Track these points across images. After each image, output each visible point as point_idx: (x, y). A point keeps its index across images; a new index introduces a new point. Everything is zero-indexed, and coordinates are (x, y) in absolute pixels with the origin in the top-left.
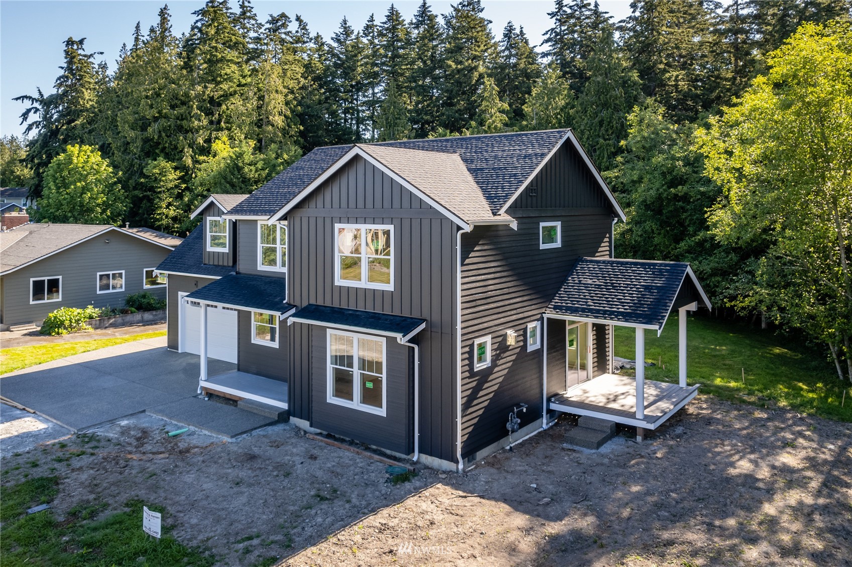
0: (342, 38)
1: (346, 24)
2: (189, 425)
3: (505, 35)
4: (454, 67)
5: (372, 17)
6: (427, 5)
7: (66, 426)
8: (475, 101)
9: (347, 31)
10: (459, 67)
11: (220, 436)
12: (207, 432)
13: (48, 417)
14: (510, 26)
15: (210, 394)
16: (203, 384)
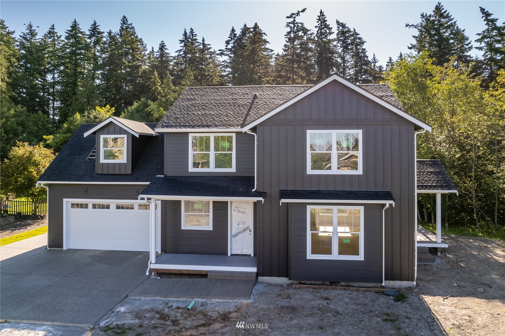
0: (28, 37)
1: (31, 28)
2: (193, 298)
3: (160, 49)
4: (127, 64)
5: (53, 26)
6: (97, 25)
7: (71, 325)
8: (149, 85)
9: (33, 34)
10: (130, 64)
11: (235, 301)
12: (218, 300)
13: (34, 322)
14: (162, 44)
15: (161, 274)
16: (154, 266)
